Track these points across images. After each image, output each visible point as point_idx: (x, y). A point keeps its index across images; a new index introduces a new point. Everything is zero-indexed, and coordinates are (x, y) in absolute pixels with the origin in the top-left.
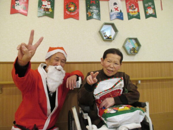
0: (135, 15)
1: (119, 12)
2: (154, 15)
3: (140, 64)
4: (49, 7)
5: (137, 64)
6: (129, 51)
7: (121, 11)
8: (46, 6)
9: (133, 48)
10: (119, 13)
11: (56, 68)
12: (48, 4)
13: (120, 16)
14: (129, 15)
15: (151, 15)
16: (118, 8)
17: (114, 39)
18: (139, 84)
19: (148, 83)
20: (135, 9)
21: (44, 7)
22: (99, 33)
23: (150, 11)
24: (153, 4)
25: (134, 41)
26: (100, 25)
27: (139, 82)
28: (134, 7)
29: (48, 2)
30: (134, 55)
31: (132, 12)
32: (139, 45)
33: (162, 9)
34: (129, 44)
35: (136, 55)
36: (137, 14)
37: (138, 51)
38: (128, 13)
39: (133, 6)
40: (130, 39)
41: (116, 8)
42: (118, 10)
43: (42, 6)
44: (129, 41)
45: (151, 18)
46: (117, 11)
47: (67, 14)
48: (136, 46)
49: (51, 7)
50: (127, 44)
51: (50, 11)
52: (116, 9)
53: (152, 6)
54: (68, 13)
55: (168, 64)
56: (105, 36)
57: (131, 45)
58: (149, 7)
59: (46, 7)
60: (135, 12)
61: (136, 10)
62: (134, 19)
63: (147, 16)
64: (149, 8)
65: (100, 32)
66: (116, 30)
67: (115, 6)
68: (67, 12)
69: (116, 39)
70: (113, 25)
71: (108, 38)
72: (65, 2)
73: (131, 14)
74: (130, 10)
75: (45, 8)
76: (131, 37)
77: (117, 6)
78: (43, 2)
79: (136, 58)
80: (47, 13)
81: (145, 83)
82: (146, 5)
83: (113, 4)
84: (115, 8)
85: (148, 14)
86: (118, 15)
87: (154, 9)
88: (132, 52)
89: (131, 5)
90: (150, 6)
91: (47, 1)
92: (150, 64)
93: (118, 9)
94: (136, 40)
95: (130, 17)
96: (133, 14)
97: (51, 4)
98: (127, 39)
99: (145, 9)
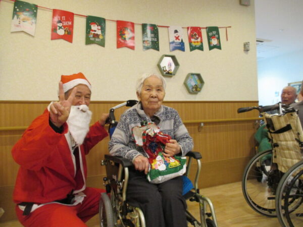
0: (198, 46)
1: (180, 41)
2: (218, 47)
3: (202, 104)
4: (99, 32)
5: (199, 104)
6: (190, 89)
7: (182, 41)
8: (95, 31)
9: (196, 85)
10: (180, 43)
11: (79, 108)
12: (98, 29)
13: (181, 47)
14: (191, 46)
15: (215, 47)
16: (179, 36)
17: (174, 75)
18: (202, 127)
19: (211, 126)
20: (197, 38)
21: (93, 32)
22: (157, 67)
23: (214, 42)
24: (218, 33)
25: (196, 77)
26: (159, 57)
27: (202, 124)
28: (197, 36)
29: (98, 26)
30: (196, 93)
31: (195, 42)
32: (202, 82)
33: (227, 40)
34: (191, 80)
35: (199, 93)
36: (199, 44)
37: (201, 88)
38: (190, 42)
39: (195, 35)
40: (193, 74)
41: (177, 36)
42: (179, 40)
43: (91, 32)
44: (191, 77)
45: (215, 50)
46: (177, 41)
47: (120, 42)
48: (199, 83)
49: (102, 32)
50: (189, 80)
51: (101, 37)
52: (177, 38)
53: (217, 36)
54: (123, 41)
55: (232, 104)
56: (165, 71)
57: (193, 82)
58: (213, 36)
59: (96, 33)
60: (198, 42)
61: (199, 40)
62: (197, 51)
63: (211, 48)
64: (213, 38)
65: (159, 66)
66: (177, 64)
67: (176, 35)
68: (120, 39)
69: (177, 74)
70: (173, 58)
71: (168, 73)
72: (119, 27)
73: (194, 44)
74: (193, 40)
75: (94, 34)
76: (194, 72)
77: (178, 34)
78: (92, 26)
79: (199, 97)
80: (97, 40)
81: (208, 126)
82: (210, 34)
83: (174, 32)
84: (175, 37)
85: (212, 45)
86: (179, 46)
87: (219, 39)
88: (194, 90)
89: (193, 33)
90: (215, 35)
91: (96, 25)
92: (214, 104)
93: (179, 38)
94: (199, 75)
95: (192, 48)
96: (196, 44)
97: (101, 29)
98: (189, 74)
99: (209, 38)
